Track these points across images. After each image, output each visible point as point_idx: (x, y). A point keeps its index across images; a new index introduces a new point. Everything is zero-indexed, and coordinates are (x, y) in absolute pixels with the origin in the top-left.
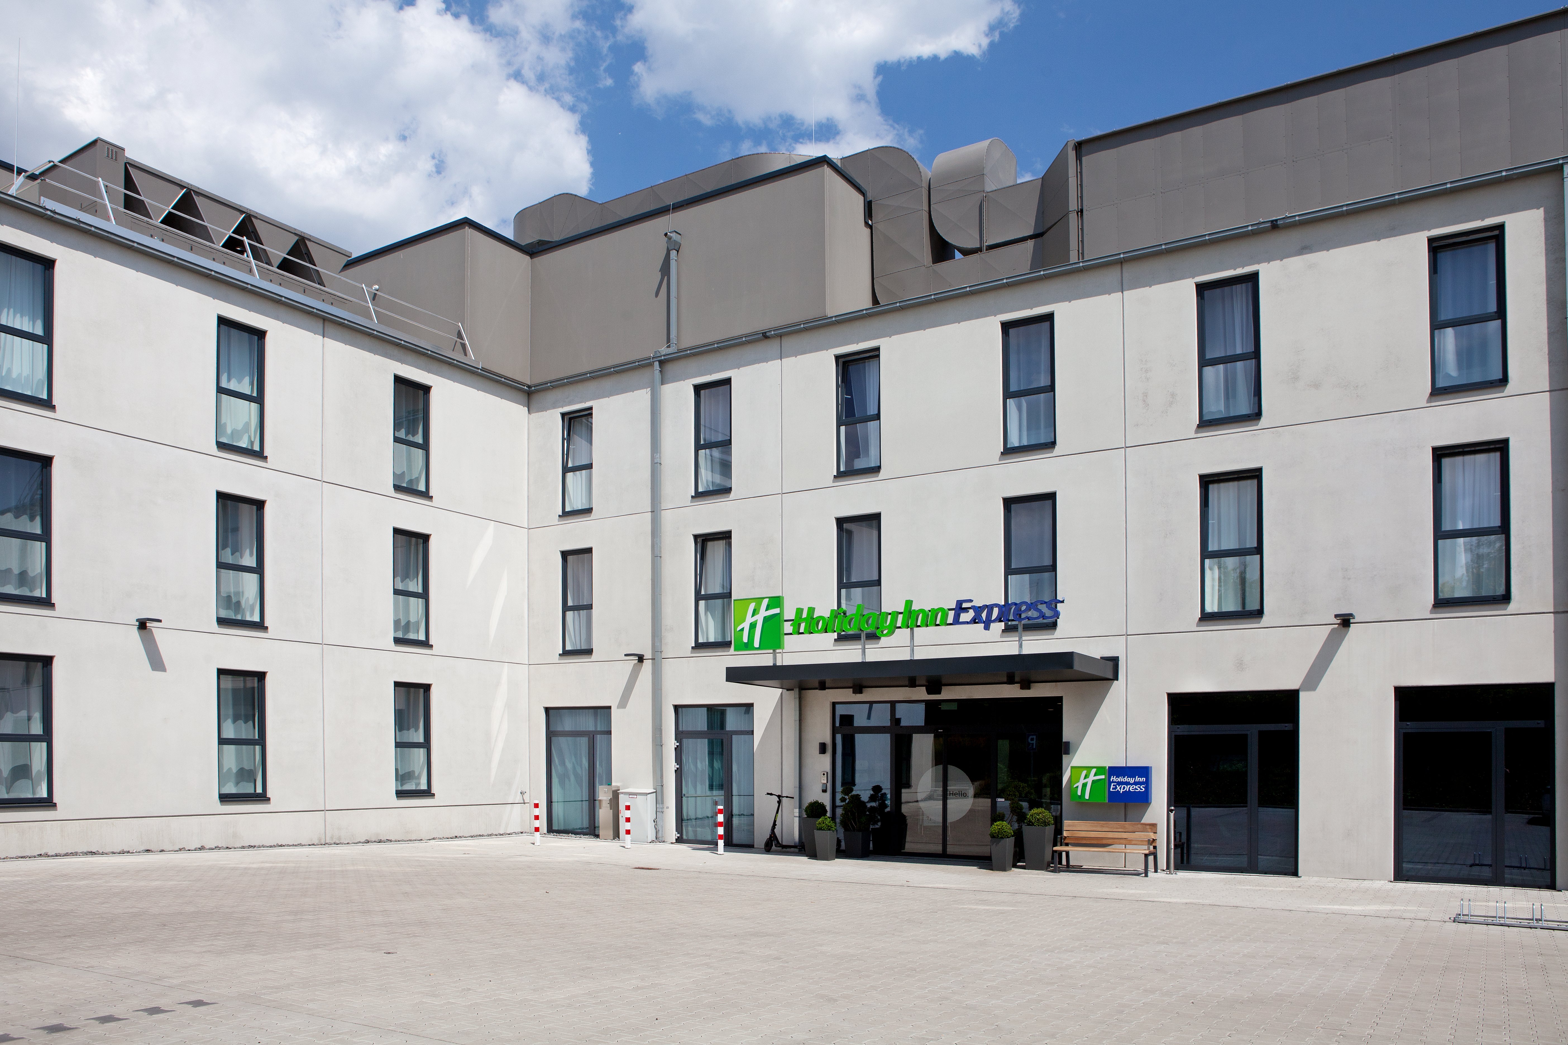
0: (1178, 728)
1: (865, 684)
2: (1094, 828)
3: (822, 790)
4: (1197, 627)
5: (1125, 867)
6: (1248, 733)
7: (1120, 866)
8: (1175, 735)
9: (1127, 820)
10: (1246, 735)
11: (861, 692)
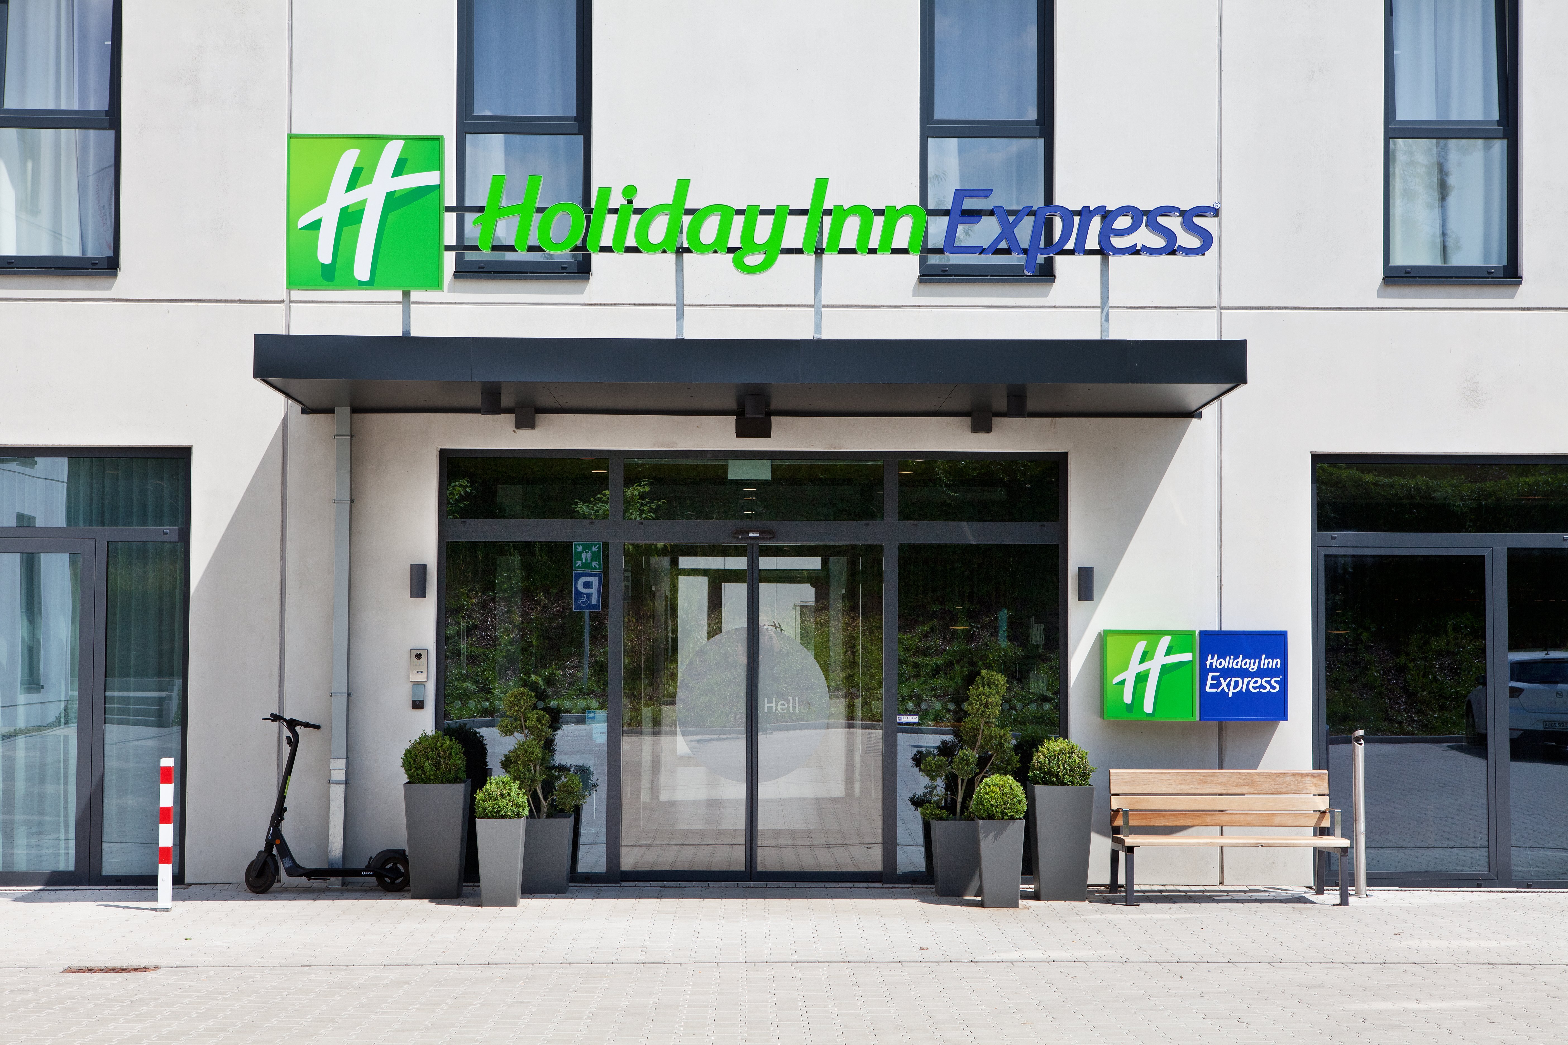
0: (1333, 538)
1: (543, 400)
2: (1184, 787)
3: (413, 702)
4: (1378, 297)
5: (1221, 883)
6: (1486, 552)
7: (1209, 881)
8: (1326, 556)
9: (1225, 764)
10: (1482, 558)
11: (531, 425)
